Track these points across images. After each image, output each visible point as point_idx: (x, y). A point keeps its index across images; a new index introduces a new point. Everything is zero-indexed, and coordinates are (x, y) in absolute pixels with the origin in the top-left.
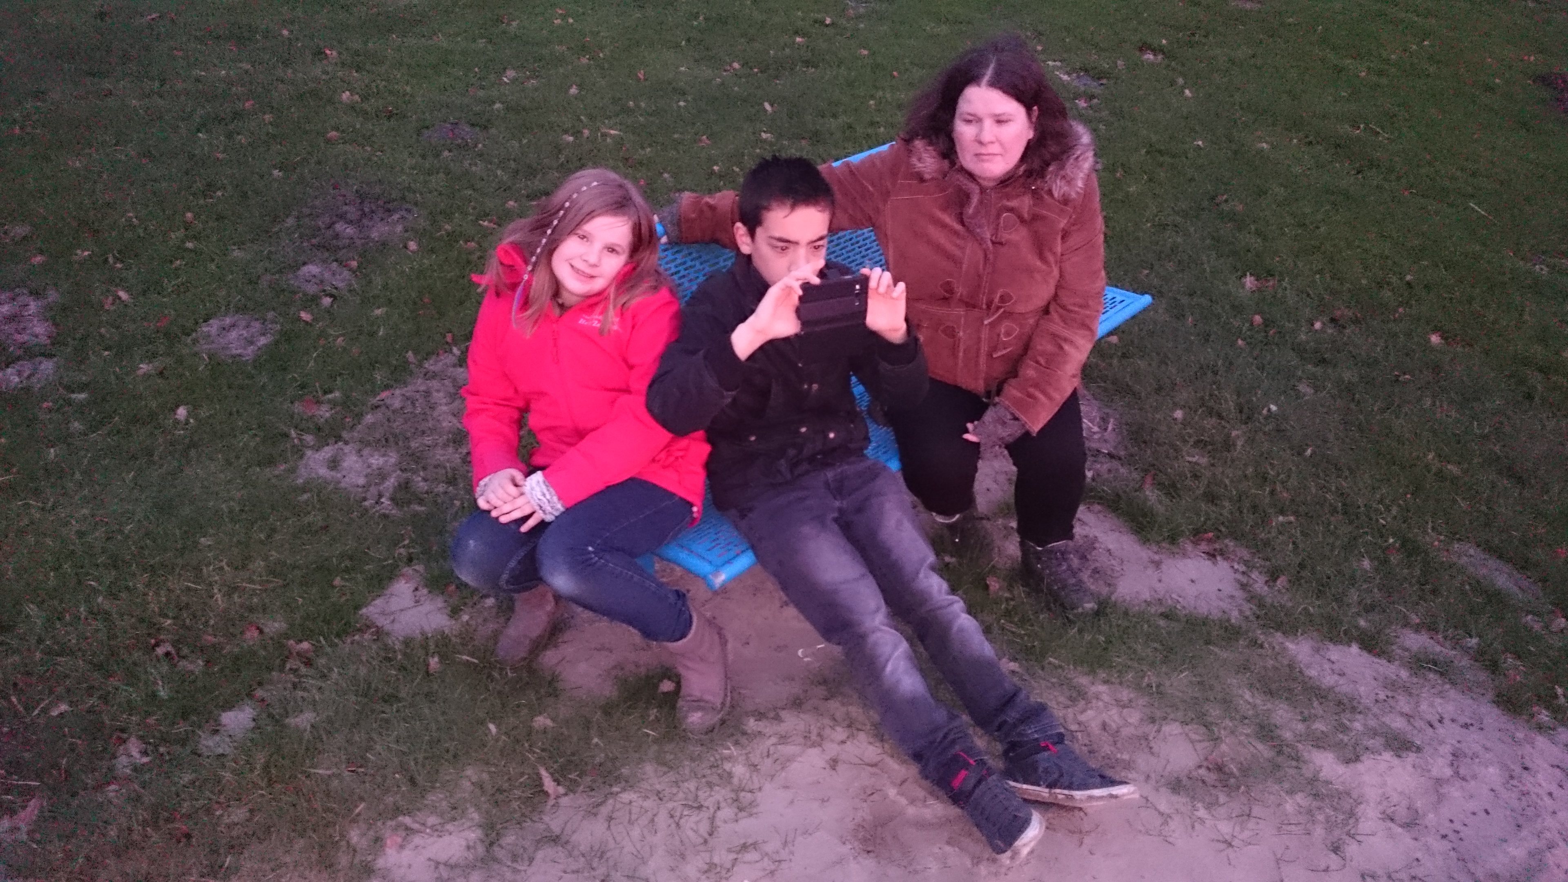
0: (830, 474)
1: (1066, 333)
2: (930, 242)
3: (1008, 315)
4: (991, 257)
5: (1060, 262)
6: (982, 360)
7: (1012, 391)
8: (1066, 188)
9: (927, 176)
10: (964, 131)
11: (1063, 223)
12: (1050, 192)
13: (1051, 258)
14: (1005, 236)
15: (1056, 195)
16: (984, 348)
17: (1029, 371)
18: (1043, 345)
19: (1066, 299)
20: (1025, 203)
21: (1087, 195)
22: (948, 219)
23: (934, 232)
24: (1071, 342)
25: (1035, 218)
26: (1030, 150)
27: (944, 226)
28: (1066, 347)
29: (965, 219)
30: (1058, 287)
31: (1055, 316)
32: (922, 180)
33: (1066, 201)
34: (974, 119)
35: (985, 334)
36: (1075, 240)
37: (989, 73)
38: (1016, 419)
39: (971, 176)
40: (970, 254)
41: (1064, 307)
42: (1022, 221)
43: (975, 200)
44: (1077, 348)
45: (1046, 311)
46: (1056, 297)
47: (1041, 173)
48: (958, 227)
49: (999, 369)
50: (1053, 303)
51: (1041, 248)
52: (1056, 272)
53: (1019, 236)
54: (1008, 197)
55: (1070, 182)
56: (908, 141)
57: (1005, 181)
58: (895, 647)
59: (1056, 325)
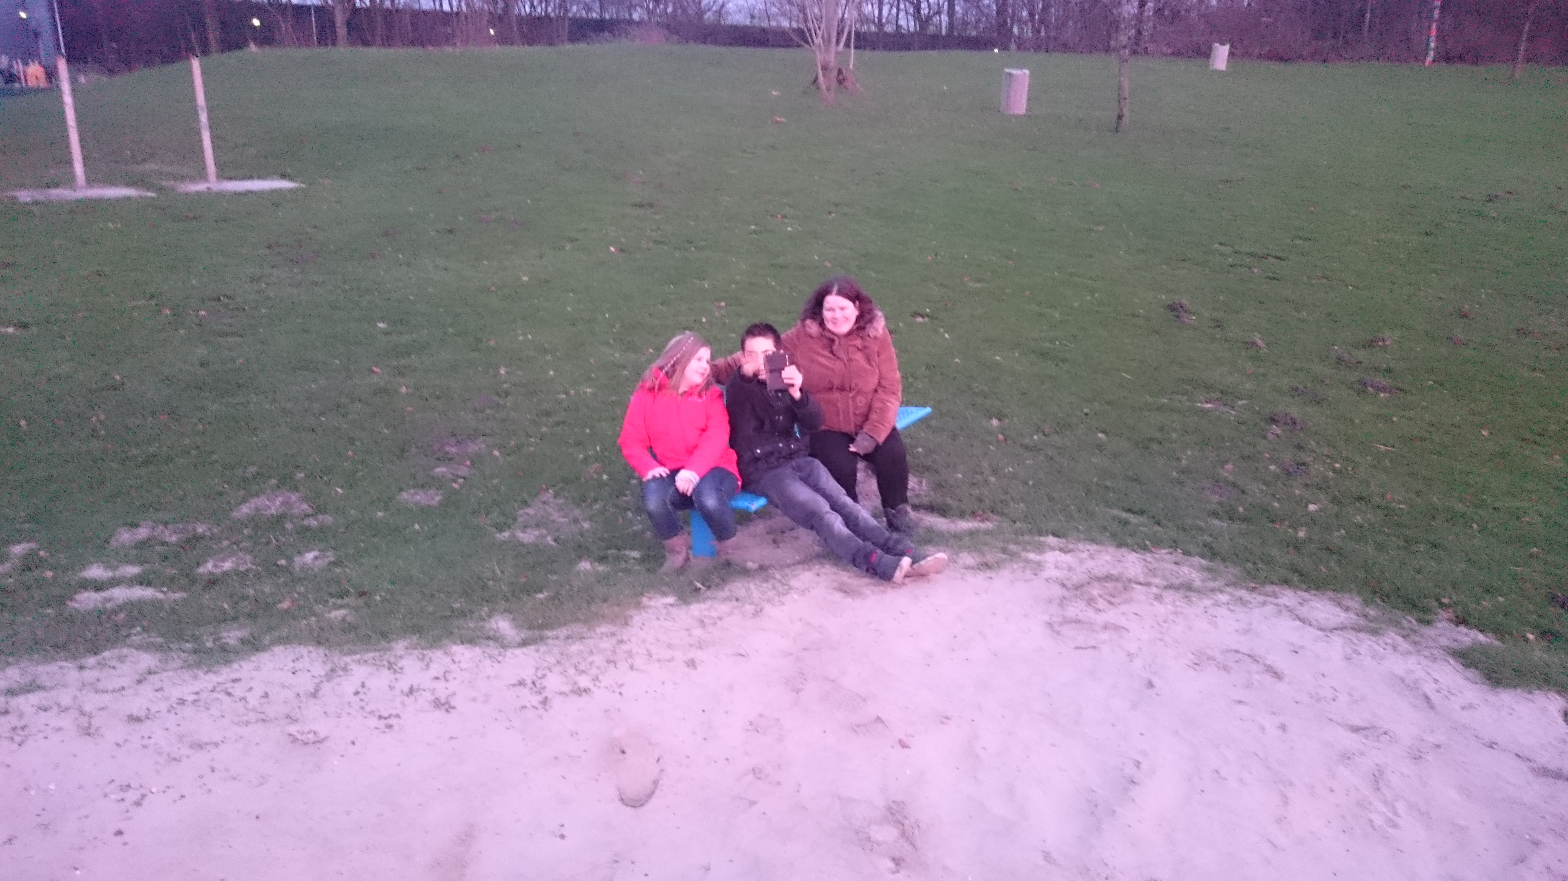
0: (794, 463)
1: (887, 398)
2: (820, 364)
3: (859, 392)
4: (848, 366)
5: (879, 367)
6: (851, 415)
7: (867, 427)
8: (875, 333)
9: (814, 336)
10: (827, 314)
11: (876, 348)
12: (869, 336)
13: (874, 365)
14: (852, 357)
15: (871, 336)
16: (851, 410)
17: (874, 416)
18: (877, 405)
19: (883, 383)
20: (858, 342)
21: (884, 334)
22: (826, 353)
23: (820, 359)
24: (888, 401)
25: (865, 347)
26: (859, 318)
27: (825, 356)
28: (888, 404)
29: (834, 351)
30: (881, 378)
31: (879, 391)
32: (811, 336)
33: (876, 338)
34: (831, 309)
35: (851, 403)
36: (883, 356)
37: (835, 289)
38: (871, 437)
39: (833, 333)
40: (838, 366)
41: (884, 387)
42: (858, 349)
43: (837, 342)
44: (892, 404)
45: (876, 391)
46: (879, 384)
47: (864, 328)
48: (831, 356)
49: (859, 420)
50: (879, 388)
51: (868, 360)
52: (877, 371)
53: (859, 357)
54: (851, 340)
55: (876, 330)
56: (804, 320)
57: (849, 334)
58: (836, 518)
59: (881, 394)
